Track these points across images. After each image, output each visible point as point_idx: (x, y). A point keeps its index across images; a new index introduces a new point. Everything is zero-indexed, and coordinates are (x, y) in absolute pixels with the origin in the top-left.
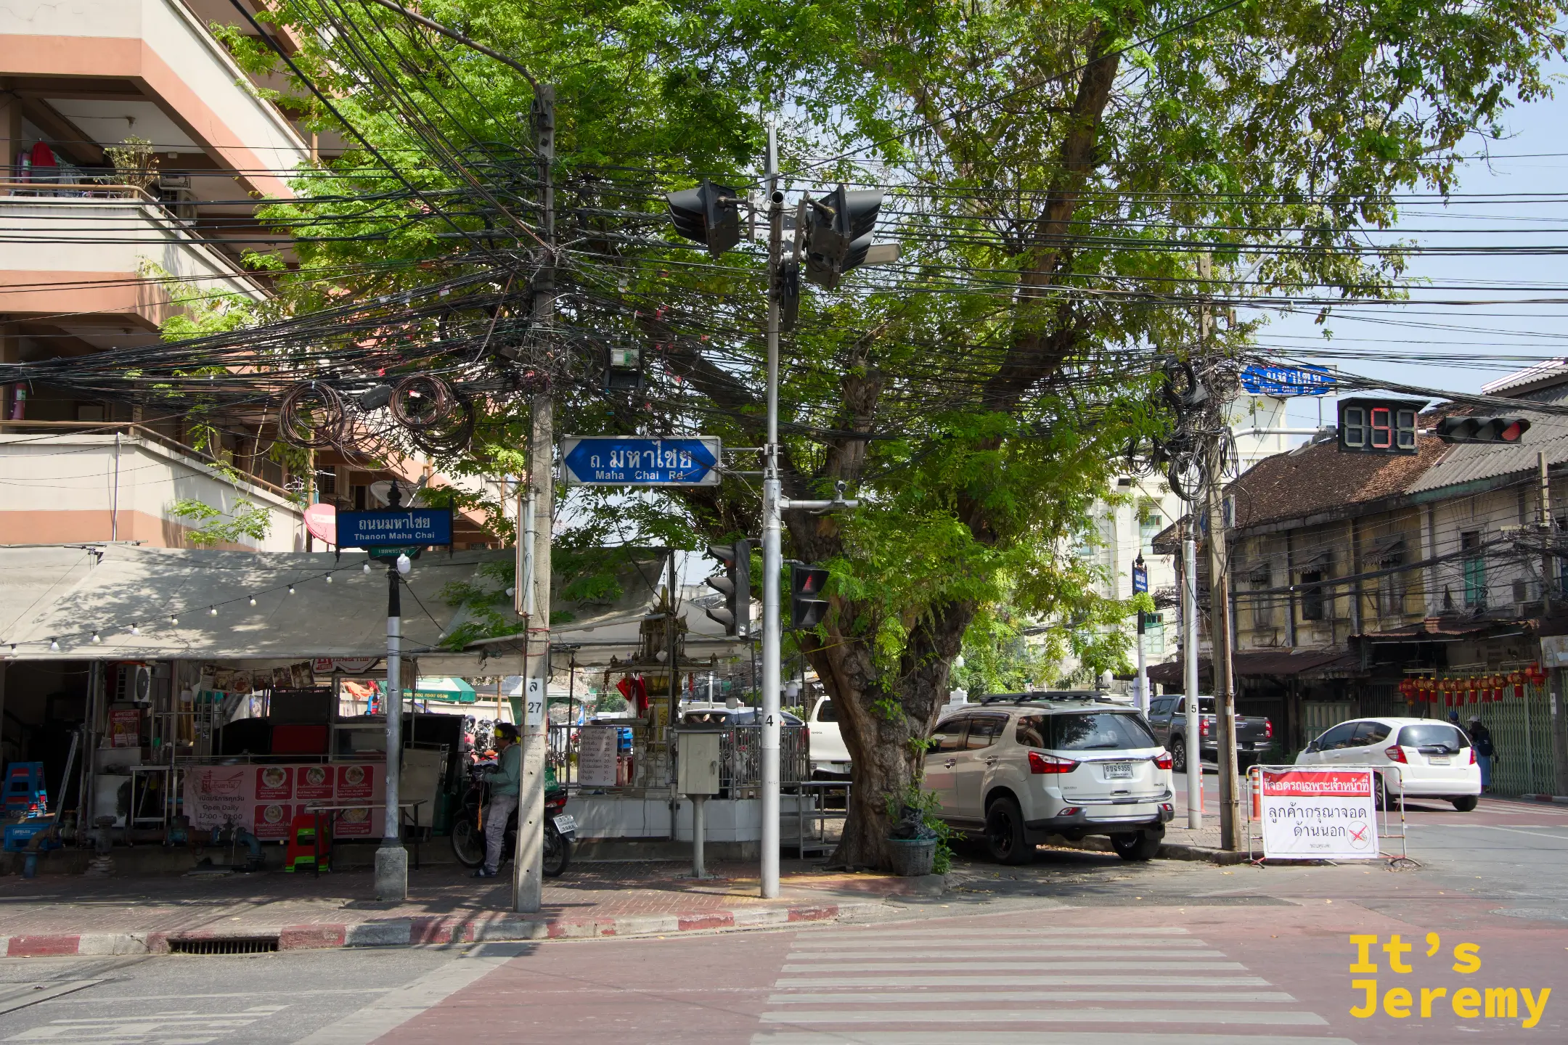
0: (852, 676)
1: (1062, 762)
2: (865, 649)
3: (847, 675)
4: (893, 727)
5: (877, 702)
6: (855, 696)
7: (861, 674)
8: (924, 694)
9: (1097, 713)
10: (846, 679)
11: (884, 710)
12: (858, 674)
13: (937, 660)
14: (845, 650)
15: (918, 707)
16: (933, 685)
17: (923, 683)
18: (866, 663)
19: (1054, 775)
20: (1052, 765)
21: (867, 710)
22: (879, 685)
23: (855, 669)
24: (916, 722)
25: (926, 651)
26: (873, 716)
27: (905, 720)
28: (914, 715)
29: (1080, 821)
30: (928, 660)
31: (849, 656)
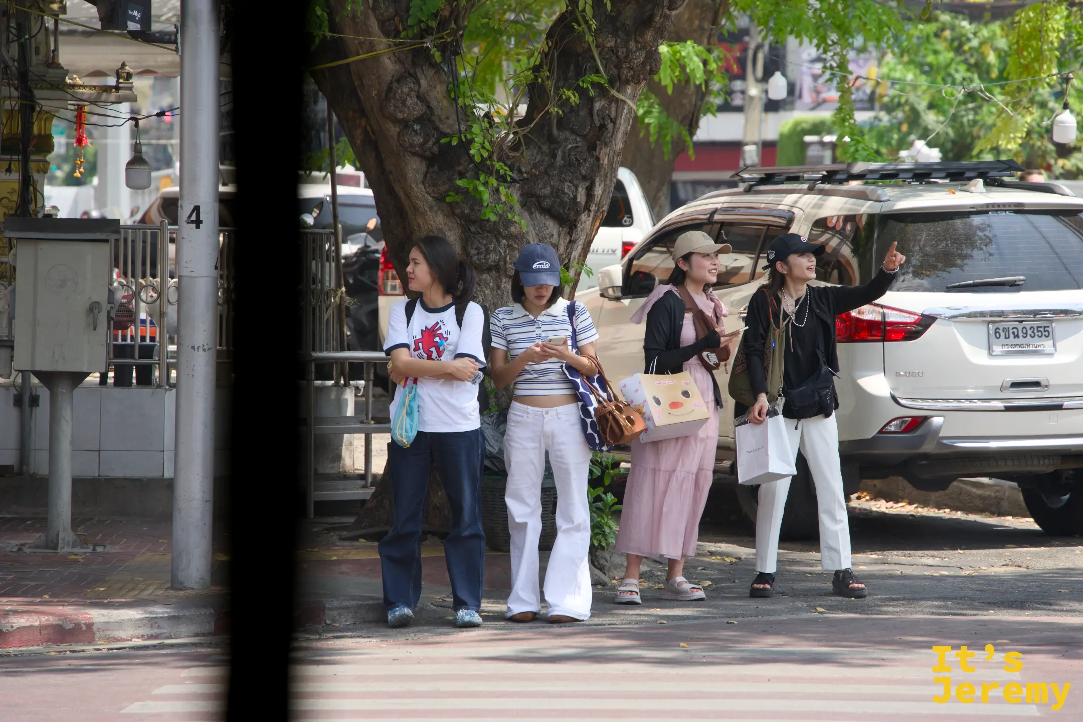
0: (405, 124)
1: (893, 317)
2: (434, 65)
3: (396, 121)
4: (498, 235)
5: (460, 183)
6: (414, 168)
7: (427, 119)
8: (570, 165)
9: (983, 210)
10: (393, 130)
11: (475, 201)
12: (419, 120)
13: (602, 91)
14: (390, 66)
15: (557, 193)
16: (592, 147)
17: (571, 142)
18: (437, 93)
19: (876, 347)
20: (871, 324)
21: (440, 199)
22: (466, 145)
23: (414, 107)
24: (552, 227)
25: (579, 74)
26: (452, 211)
27: (522, 222)
28: (548, 212)
29: (928, 448)
30: (582, 92)
31: (400, 79)
